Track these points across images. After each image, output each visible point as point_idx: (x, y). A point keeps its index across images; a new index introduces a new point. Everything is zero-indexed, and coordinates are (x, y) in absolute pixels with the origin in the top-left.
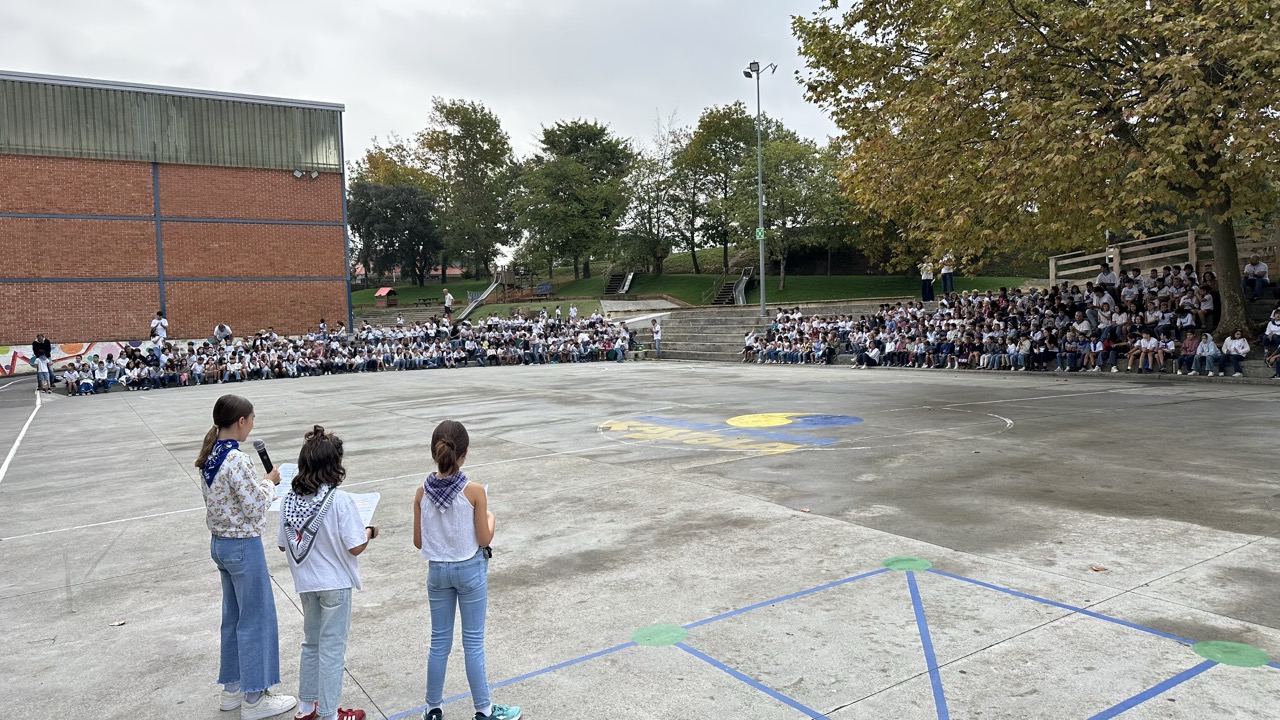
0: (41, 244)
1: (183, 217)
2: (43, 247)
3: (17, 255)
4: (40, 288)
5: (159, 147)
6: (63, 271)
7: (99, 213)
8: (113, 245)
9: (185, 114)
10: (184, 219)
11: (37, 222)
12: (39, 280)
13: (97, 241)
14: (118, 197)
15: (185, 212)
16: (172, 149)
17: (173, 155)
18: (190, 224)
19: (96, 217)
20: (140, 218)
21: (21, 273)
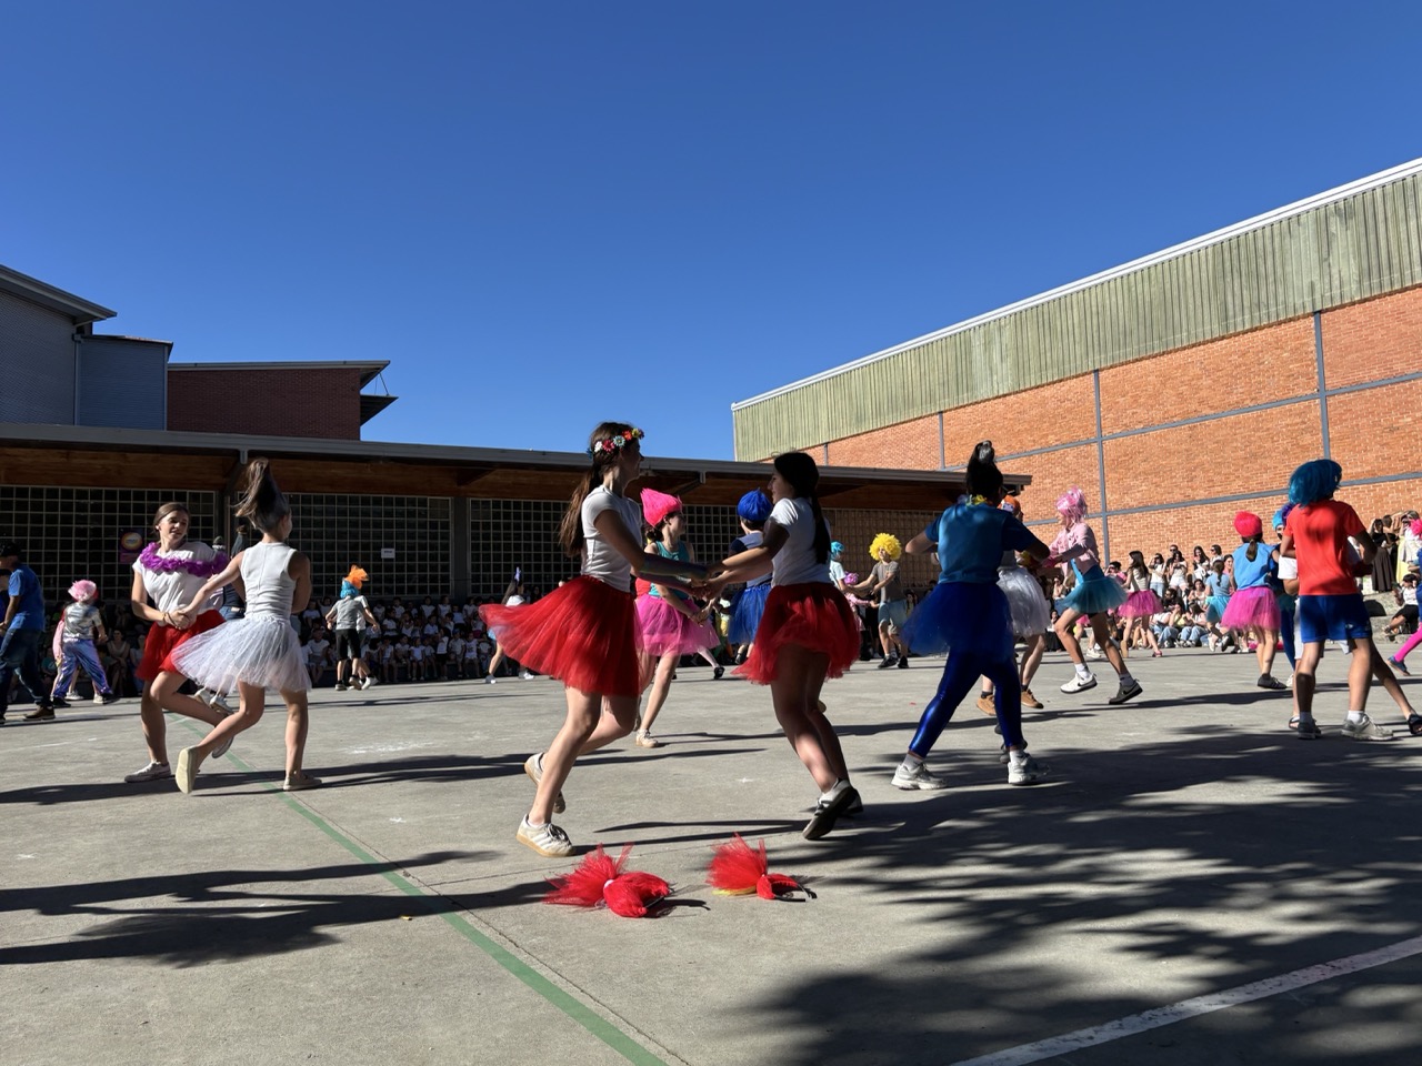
0: (1194, 459)
1: (1357, 384)
2: (1197, 461)
3: (1174, 474)
4: (1194, 512)
5: (1317, 287)
6: (1219, 489)
7: (1251, 405)
8: (1268, 445)
9: (1352, 223)
10: (1358, 387)
11: (1190, 428)
12: (1193, 502)
13: (1250, 442)
14: (1274, 376)
15: (1359, 375)
16: (1336, 283)
17: (1336, 292)
18: (1368, 393)
19: (1249, 410)
20: (1298, 399)
21: (1178, 497)
